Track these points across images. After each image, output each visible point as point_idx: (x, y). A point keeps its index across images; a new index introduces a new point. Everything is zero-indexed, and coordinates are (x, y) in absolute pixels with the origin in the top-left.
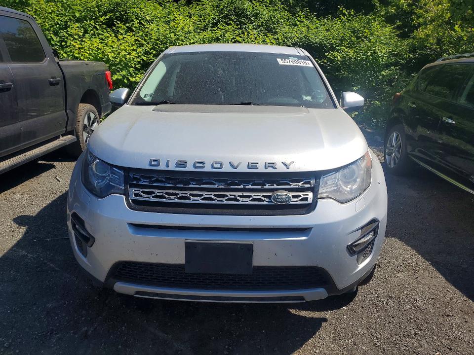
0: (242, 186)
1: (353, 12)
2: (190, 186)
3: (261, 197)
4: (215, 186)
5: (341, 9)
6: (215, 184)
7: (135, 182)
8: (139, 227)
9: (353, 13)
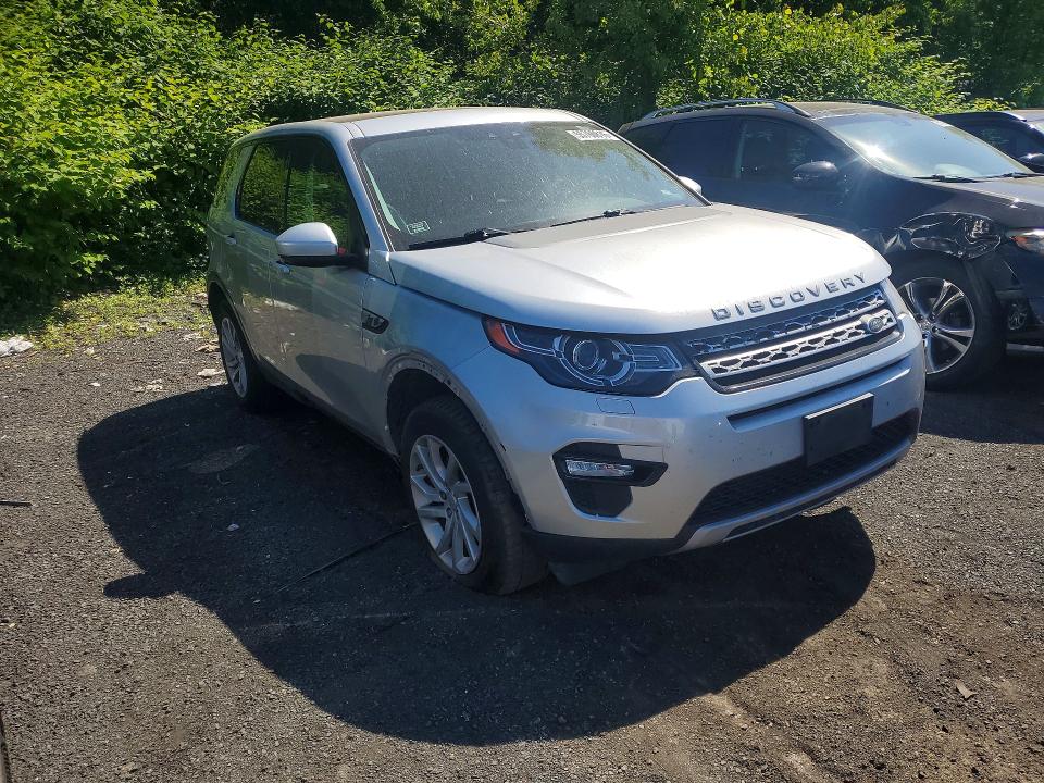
0: (829, 321)
1: (348, 26)
2: (777, 336)
3: (847, 331)
4: (803, 329)
5: (322, 20)
6: (801, 327)
7: (702, 352)
8: (736, 418)
9: (347, 29)
